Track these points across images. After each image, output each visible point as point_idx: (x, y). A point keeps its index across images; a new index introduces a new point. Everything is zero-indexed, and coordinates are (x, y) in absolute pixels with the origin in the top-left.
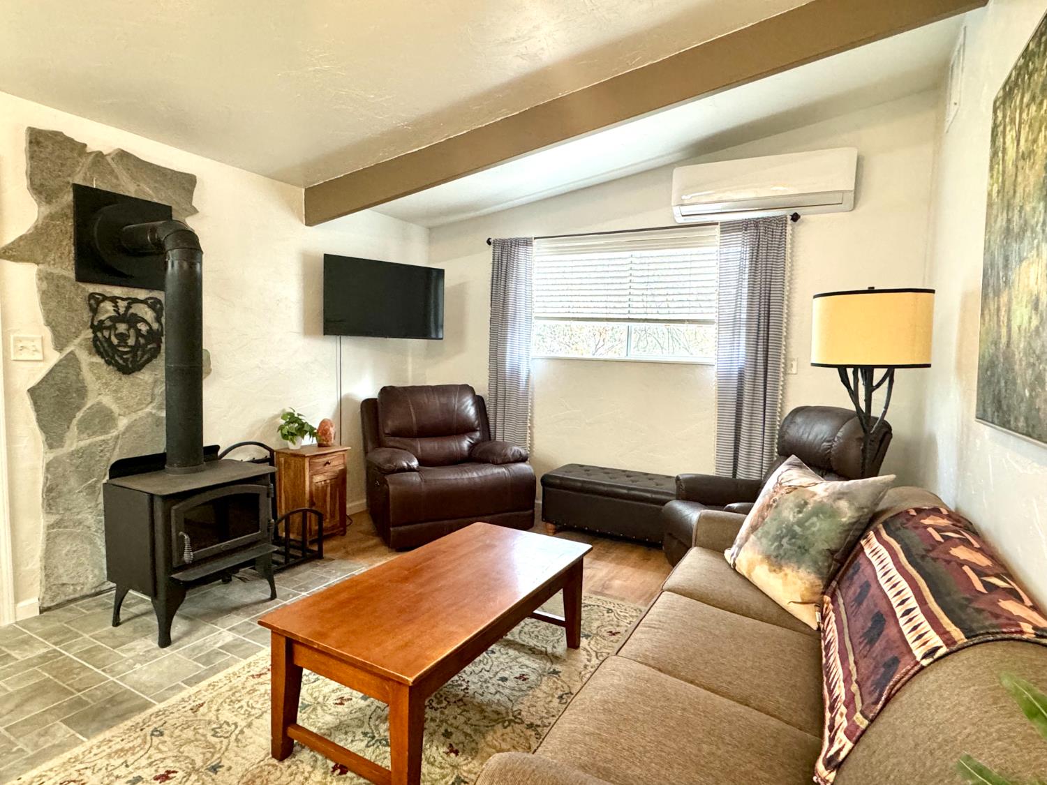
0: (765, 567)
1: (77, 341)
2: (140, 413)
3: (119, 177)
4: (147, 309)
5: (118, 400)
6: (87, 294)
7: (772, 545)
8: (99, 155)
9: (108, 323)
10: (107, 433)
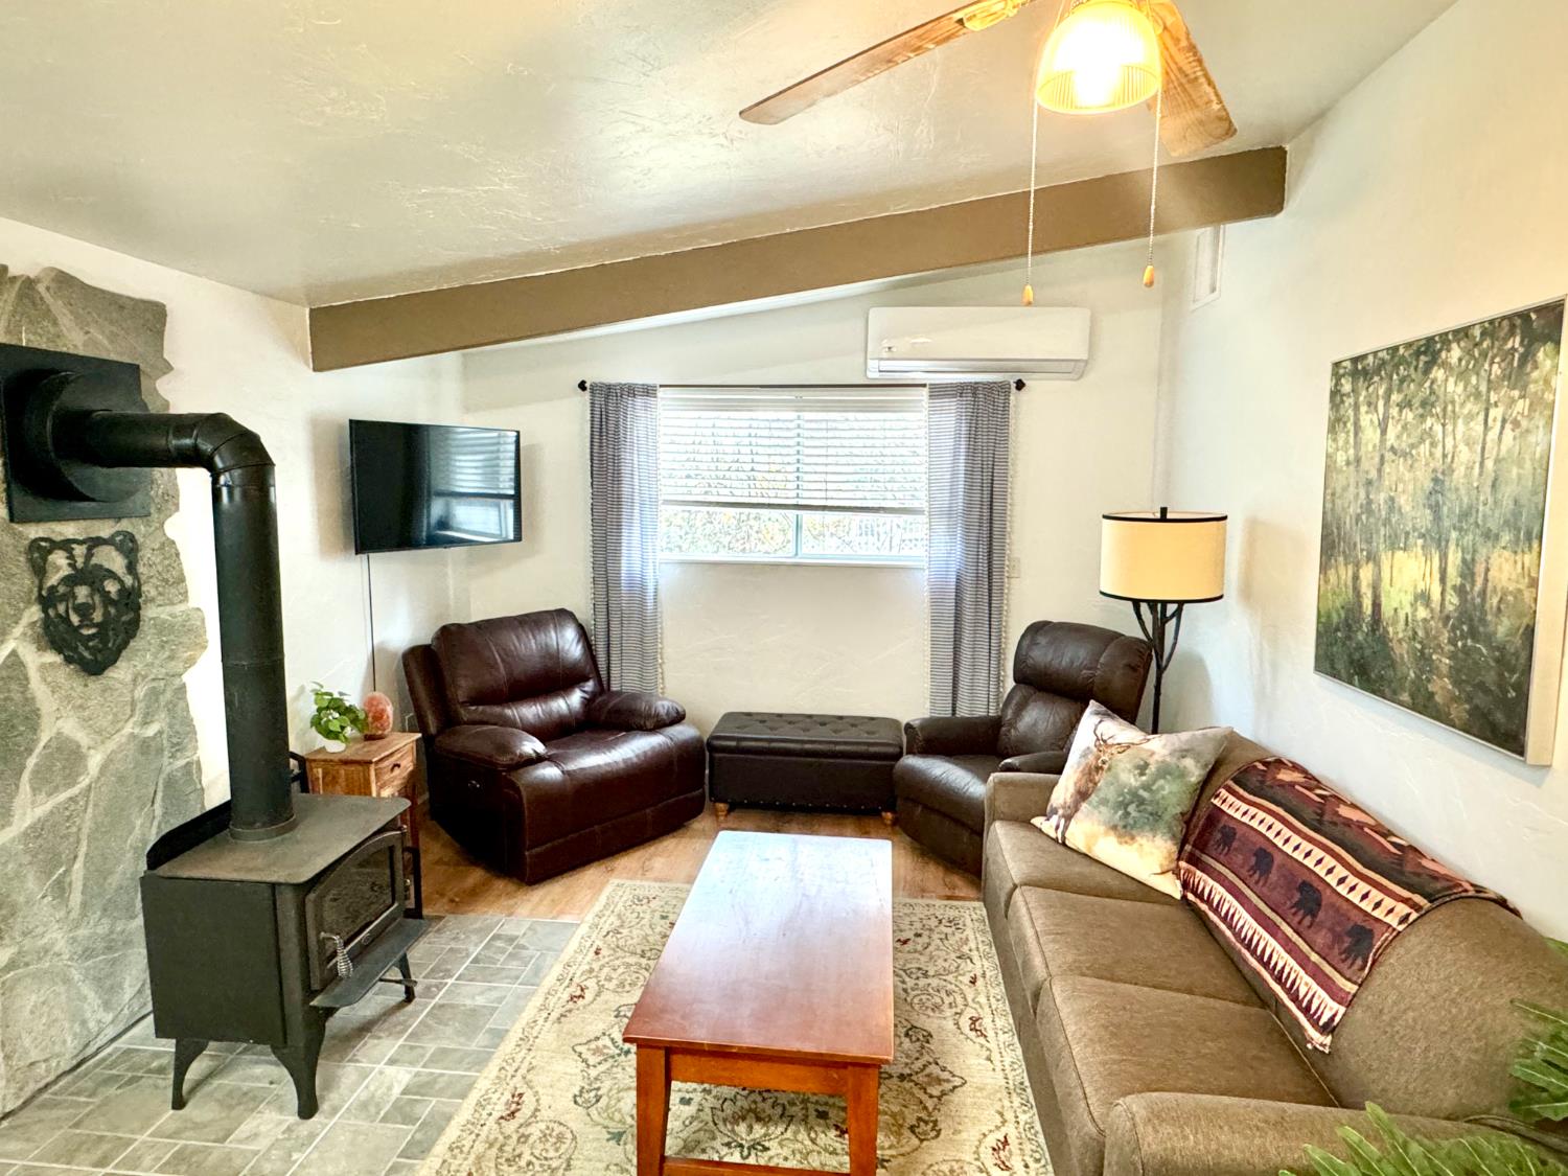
0: (1112, 839)
1: (18, 631)
2: (117, 738)
3: (60, 321)
4: (114, 554)
5: (86, 722)
6: (27, 542)
7: (1116, 812)
8: (29, 283)
9: (62, 589)
10: (74, 783)
